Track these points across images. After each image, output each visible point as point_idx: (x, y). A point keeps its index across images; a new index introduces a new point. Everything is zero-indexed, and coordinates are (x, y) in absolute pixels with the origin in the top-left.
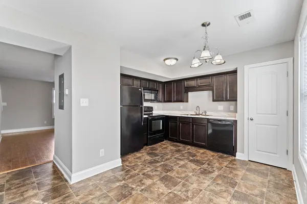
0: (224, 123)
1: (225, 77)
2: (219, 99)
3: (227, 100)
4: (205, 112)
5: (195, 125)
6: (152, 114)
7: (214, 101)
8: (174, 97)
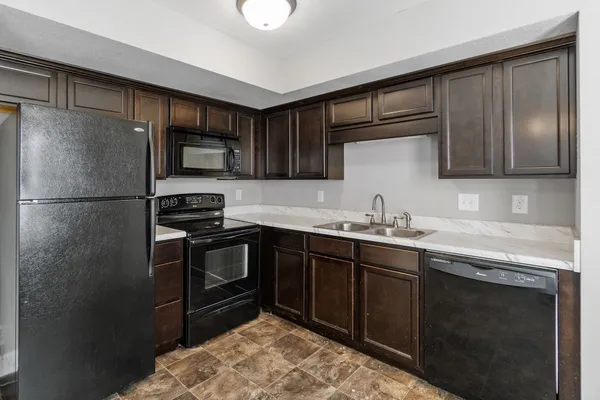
0: (502, 278)
1: (497, 74)
2: (471, 168)
3: (505, 174)
4: (407, 217)
5: (371, 271)
6: (221, 219)
7: (443, 174)
8: (294, 160)
